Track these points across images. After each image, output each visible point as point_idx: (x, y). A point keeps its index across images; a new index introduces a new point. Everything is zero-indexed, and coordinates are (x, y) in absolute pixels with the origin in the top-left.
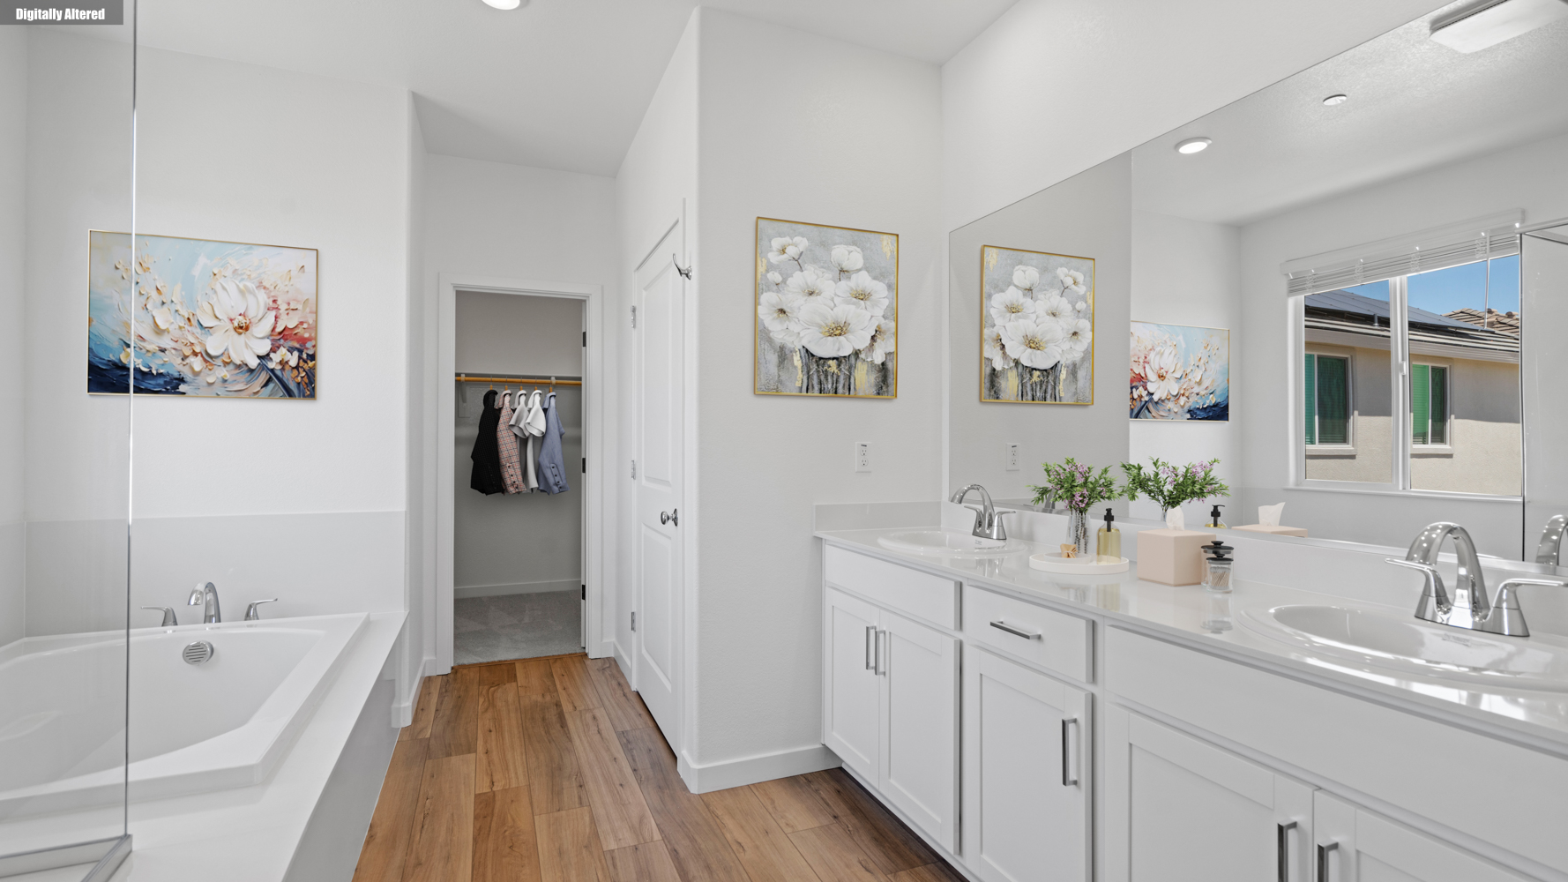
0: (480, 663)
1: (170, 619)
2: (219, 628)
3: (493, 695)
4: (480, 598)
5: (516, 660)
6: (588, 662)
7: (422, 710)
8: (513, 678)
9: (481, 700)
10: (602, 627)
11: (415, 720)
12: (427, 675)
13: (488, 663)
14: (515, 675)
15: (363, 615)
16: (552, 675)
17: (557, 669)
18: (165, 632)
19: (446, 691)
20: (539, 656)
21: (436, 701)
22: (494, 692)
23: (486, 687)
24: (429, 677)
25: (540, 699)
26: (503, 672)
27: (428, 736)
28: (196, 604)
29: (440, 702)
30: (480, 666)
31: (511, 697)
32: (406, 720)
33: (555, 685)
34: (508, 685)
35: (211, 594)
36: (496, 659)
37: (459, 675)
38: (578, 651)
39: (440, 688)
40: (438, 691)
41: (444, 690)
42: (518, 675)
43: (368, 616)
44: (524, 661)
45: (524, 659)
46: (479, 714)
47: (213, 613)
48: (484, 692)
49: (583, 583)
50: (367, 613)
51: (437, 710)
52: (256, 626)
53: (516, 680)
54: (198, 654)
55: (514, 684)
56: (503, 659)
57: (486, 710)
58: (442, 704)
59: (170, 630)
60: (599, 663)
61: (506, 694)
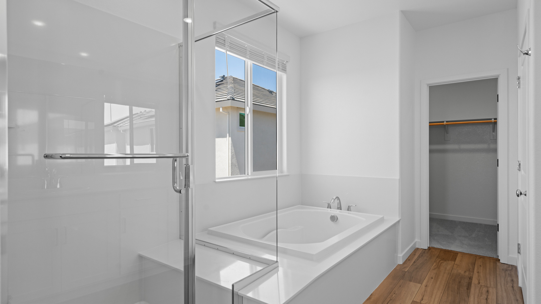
0: (442, 249)
1: (329, 207)
2: (341, 212)
3: (441, 263)
4: (455, 221)
5: (459, 252)
6: (498, 264)
7: (409, 260)
8: (455, 260)
9: (435, 264)
10: (508, 248)
11: (404, 263)
12: (417, 247)
13: (445, 250)
14: (456, 258)
15: (381, 216)
16: (475, 265)
17: (479, 262)
18: (328, 210)
19: (422, 256)
20: (472, 253)
21: (416, 258)
22: (442, 262)
23: (440, 260)
24: (418, 248)
25: (462, 273)
26: (451, 255)
27: (406, 271)
28: (333, 203)
29: (417, 259)
30: (441, 250)
31: (449, 267)
32: (401, 262)
33: (474, 269)
34: (450, 262)
35: (338, 200)
36: (449, 249)
37: (430, 251)
38: (495, 257)
39: (420, 254)
40: (419, 255)
41: (421, 255)
42: (457, 259)
43: (383, 217)
44: (463, 254)
45: (464, 253)
46: (431, 269)
47: (339, 207)
48: (438, 261)
49: (498, 223)
50: (383, 216)
51: (414, 262)
52: (350, 213)
53: (455, 261)
54: (334, 219)
55: (453, 262)
56: (453, 250)
57: (435, 269)
58: (418, 260)
59: (329, 209)
60: (505, 266)
61: (448, 266)
